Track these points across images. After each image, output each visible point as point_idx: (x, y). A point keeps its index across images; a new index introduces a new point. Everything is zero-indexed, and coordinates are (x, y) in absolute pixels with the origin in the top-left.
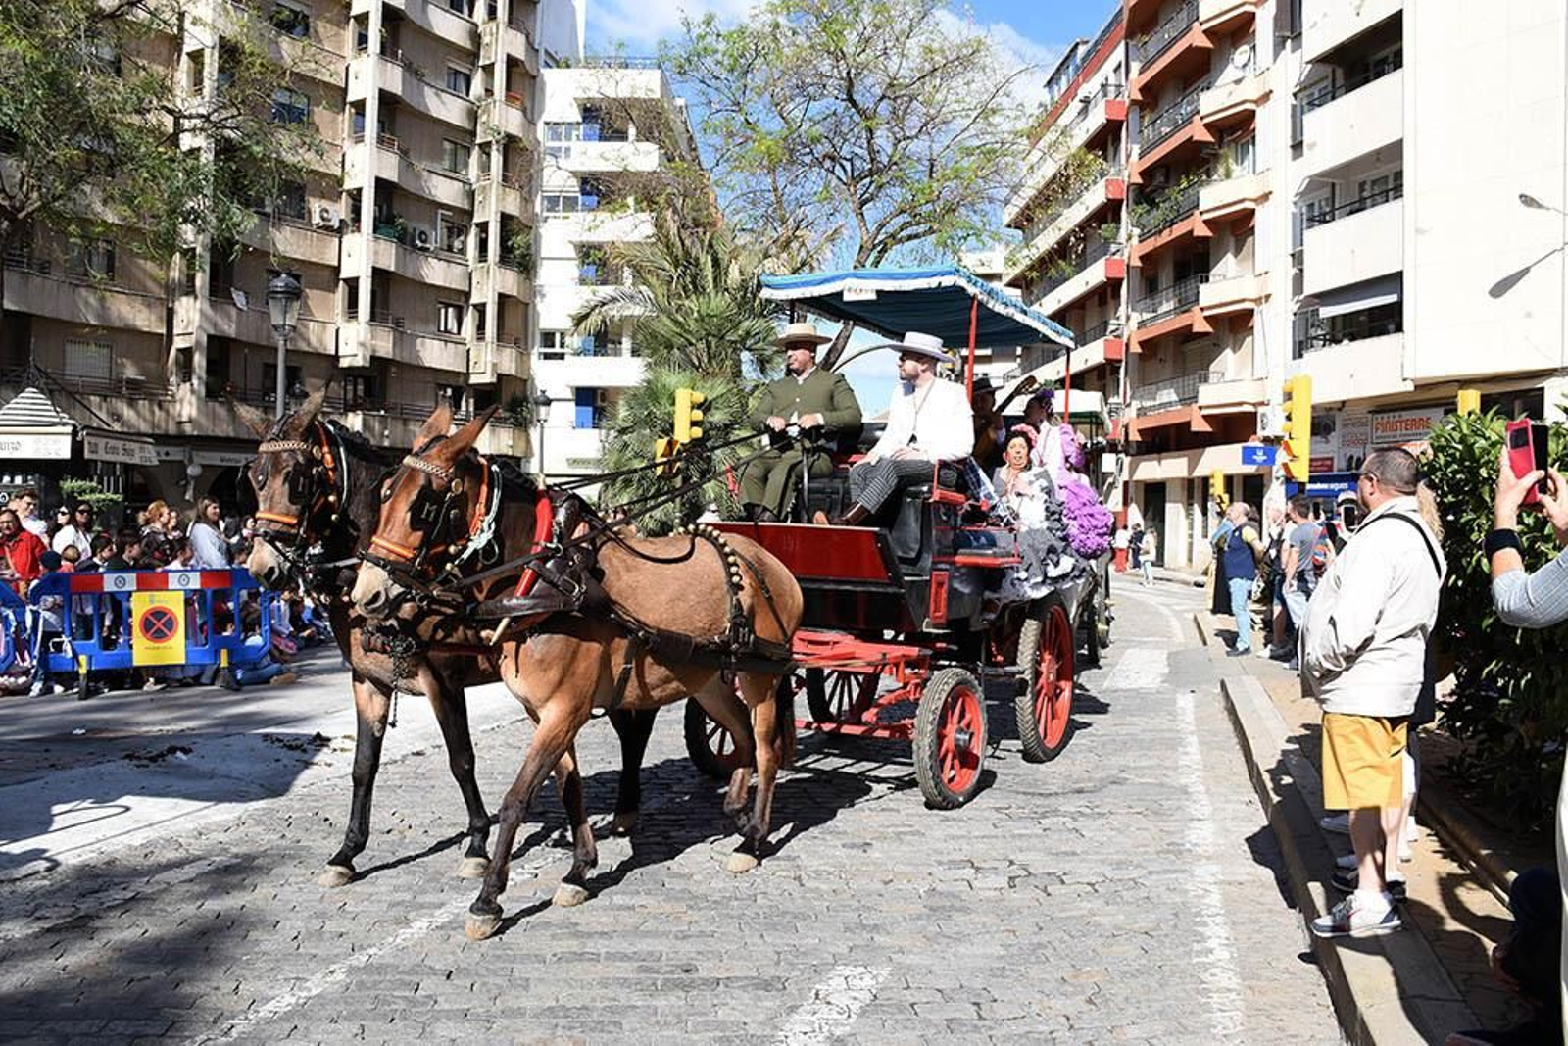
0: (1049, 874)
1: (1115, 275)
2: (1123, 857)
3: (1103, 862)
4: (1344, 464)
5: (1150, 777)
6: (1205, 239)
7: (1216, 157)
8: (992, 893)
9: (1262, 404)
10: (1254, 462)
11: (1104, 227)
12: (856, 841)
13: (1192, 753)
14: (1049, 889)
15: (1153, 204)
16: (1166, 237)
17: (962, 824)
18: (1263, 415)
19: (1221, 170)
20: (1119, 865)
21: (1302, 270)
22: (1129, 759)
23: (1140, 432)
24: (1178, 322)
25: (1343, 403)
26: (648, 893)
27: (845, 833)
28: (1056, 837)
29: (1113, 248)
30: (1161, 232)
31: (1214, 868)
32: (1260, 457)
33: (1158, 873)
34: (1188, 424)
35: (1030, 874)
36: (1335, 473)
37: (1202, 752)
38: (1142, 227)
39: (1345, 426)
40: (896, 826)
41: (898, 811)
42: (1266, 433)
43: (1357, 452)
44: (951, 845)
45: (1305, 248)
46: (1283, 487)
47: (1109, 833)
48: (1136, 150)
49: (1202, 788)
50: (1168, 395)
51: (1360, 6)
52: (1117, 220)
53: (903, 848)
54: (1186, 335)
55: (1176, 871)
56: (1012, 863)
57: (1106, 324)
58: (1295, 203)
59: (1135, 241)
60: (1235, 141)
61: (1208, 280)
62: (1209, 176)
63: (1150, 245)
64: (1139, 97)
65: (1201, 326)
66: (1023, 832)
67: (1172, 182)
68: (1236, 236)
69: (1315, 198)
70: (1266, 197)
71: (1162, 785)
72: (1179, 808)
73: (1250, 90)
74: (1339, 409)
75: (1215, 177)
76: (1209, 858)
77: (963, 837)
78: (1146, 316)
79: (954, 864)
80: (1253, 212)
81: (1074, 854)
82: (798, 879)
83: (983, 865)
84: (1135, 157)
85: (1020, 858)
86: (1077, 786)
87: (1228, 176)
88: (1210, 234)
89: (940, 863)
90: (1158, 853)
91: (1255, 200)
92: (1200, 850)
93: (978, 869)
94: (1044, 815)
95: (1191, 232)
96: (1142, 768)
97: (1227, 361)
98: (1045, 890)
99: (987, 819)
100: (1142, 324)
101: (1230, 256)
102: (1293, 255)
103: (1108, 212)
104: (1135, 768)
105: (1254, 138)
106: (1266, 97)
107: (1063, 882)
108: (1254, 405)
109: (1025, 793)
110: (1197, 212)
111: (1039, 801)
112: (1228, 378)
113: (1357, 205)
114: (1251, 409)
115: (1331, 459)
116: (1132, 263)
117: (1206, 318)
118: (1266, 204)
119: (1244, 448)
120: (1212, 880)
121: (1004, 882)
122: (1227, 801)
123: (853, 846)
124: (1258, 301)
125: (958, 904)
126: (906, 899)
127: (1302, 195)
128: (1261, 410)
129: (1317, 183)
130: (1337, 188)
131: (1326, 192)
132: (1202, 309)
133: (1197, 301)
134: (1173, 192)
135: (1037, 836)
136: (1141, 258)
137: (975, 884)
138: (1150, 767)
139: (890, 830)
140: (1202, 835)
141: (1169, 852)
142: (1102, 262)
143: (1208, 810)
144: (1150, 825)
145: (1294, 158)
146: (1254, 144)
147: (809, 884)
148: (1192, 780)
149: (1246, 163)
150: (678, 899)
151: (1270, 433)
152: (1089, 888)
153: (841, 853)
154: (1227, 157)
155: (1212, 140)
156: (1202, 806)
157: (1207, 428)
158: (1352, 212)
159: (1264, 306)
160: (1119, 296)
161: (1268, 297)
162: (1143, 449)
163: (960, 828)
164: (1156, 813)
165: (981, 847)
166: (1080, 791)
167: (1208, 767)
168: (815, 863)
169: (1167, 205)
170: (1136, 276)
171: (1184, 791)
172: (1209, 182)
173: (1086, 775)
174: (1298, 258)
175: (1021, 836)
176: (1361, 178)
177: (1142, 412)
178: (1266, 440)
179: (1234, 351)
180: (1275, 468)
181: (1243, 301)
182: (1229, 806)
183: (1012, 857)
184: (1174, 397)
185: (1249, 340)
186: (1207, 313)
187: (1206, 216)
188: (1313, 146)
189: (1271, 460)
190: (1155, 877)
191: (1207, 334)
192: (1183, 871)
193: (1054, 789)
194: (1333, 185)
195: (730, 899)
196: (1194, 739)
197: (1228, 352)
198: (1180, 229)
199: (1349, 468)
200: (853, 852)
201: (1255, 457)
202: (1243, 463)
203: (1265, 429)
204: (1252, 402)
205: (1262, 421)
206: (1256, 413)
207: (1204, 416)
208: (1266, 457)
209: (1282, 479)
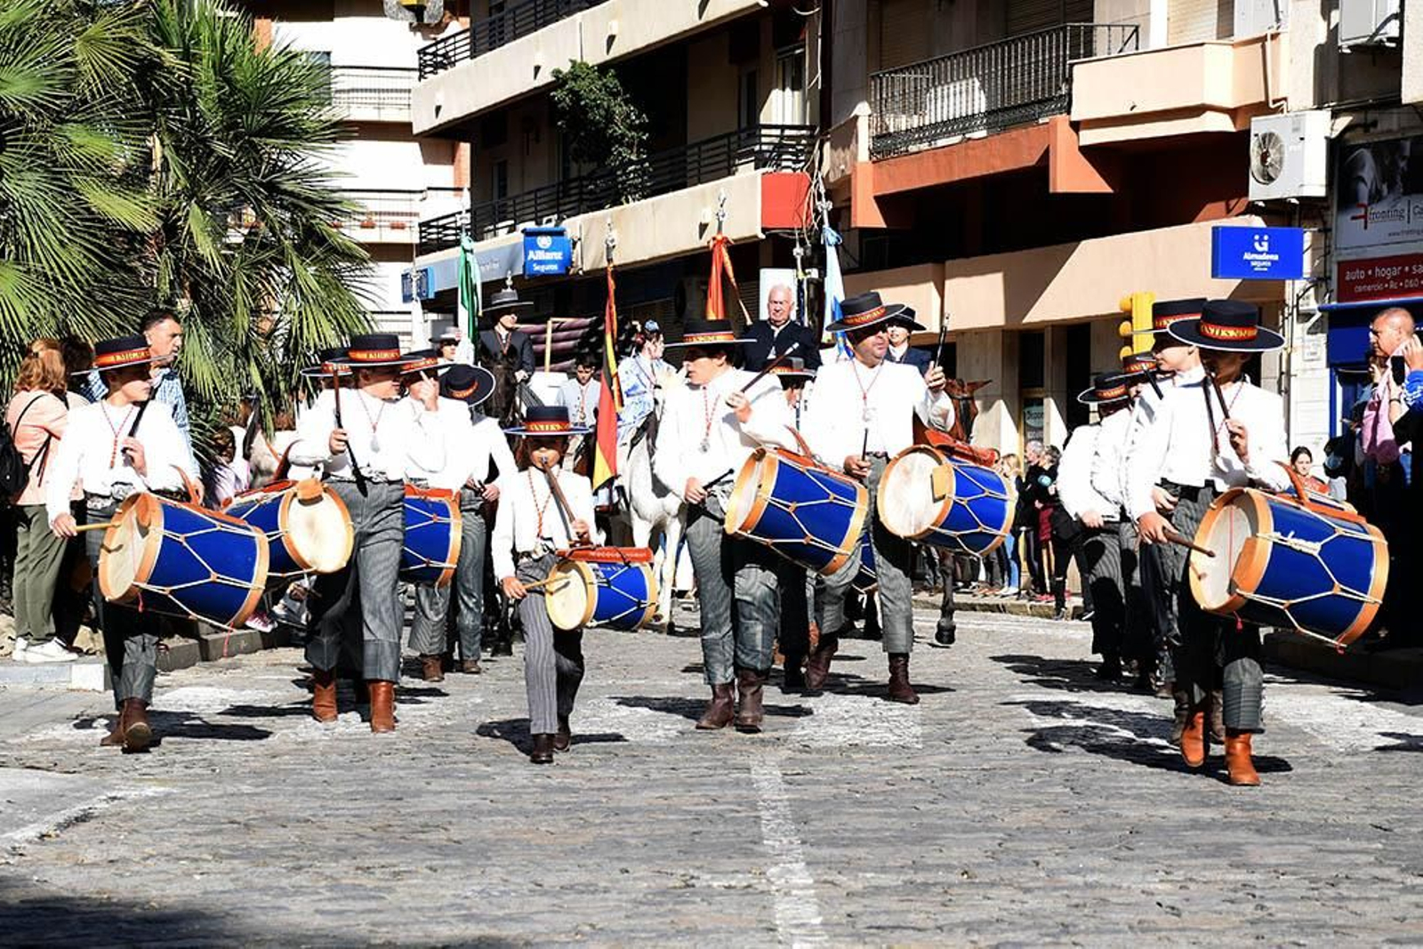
9: (1262, 108)
10: (1242, 269)
18: (1268, 139)
23: (884, 202)
32: (1261, 257)
34: (1039, 173)
42: (1275, 191)
46: (1322, 338)
50: (963, 95)
108: (1233, 113)
112: (1157, 35)
114: (1223, 124)
119: (1215, 229)
128: (1259, 126)
151: (1286, 188)
157: (1091, 182)
177: (886, 144)
178: (1277, 211)
184: (982, 102)
201: (1247, 256)
202: (1214, 275)
203: (1271, 179)
204: (1231, 104)
205: (1264, 157)
206: (1243, 137)
207: (1086, 151)
208: (1276, 257)
209: (1318, 315)
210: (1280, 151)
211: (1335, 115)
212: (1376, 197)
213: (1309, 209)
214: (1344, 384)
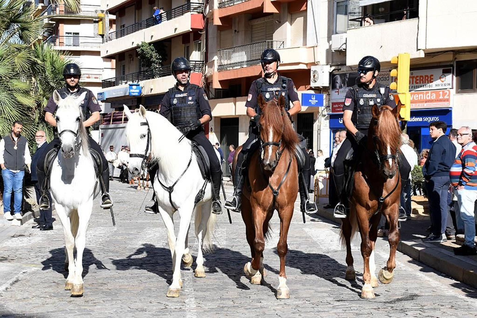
9: (314, 64)
10: (309, 104)
18: (315, 71)
23: (221, 82)
24: (251, 5)
32: (313, 101)
42: (317, 85)
46: (328, 121)
50: (241, 56)
57: (190, 3)
65: (269, 8)
97: (286, 33)
100: (222, 5)
108: (307, 64)
112: (288, 44)
114: (304, 67)
117: (272, 2)
119: (302, 94)
128: (313, 68)
151: (319, 84)
162: (222, 95)
177: (221, 67)
178: (317, 89)
180: (321, 108)
184: (245, 58)
189: (319, 103)
191: (273, 14)
197: (287, 27)
201: (310, 101)
203: (316, 82)
204: (306, 62)
205: (314, 76)
206: (309, 71)
208: (317, 101)
209: (327, 115)
210: (318, 75)
211: (331, 66)
212: (341, 87)
213: (325, 89)
214: (333, 133)
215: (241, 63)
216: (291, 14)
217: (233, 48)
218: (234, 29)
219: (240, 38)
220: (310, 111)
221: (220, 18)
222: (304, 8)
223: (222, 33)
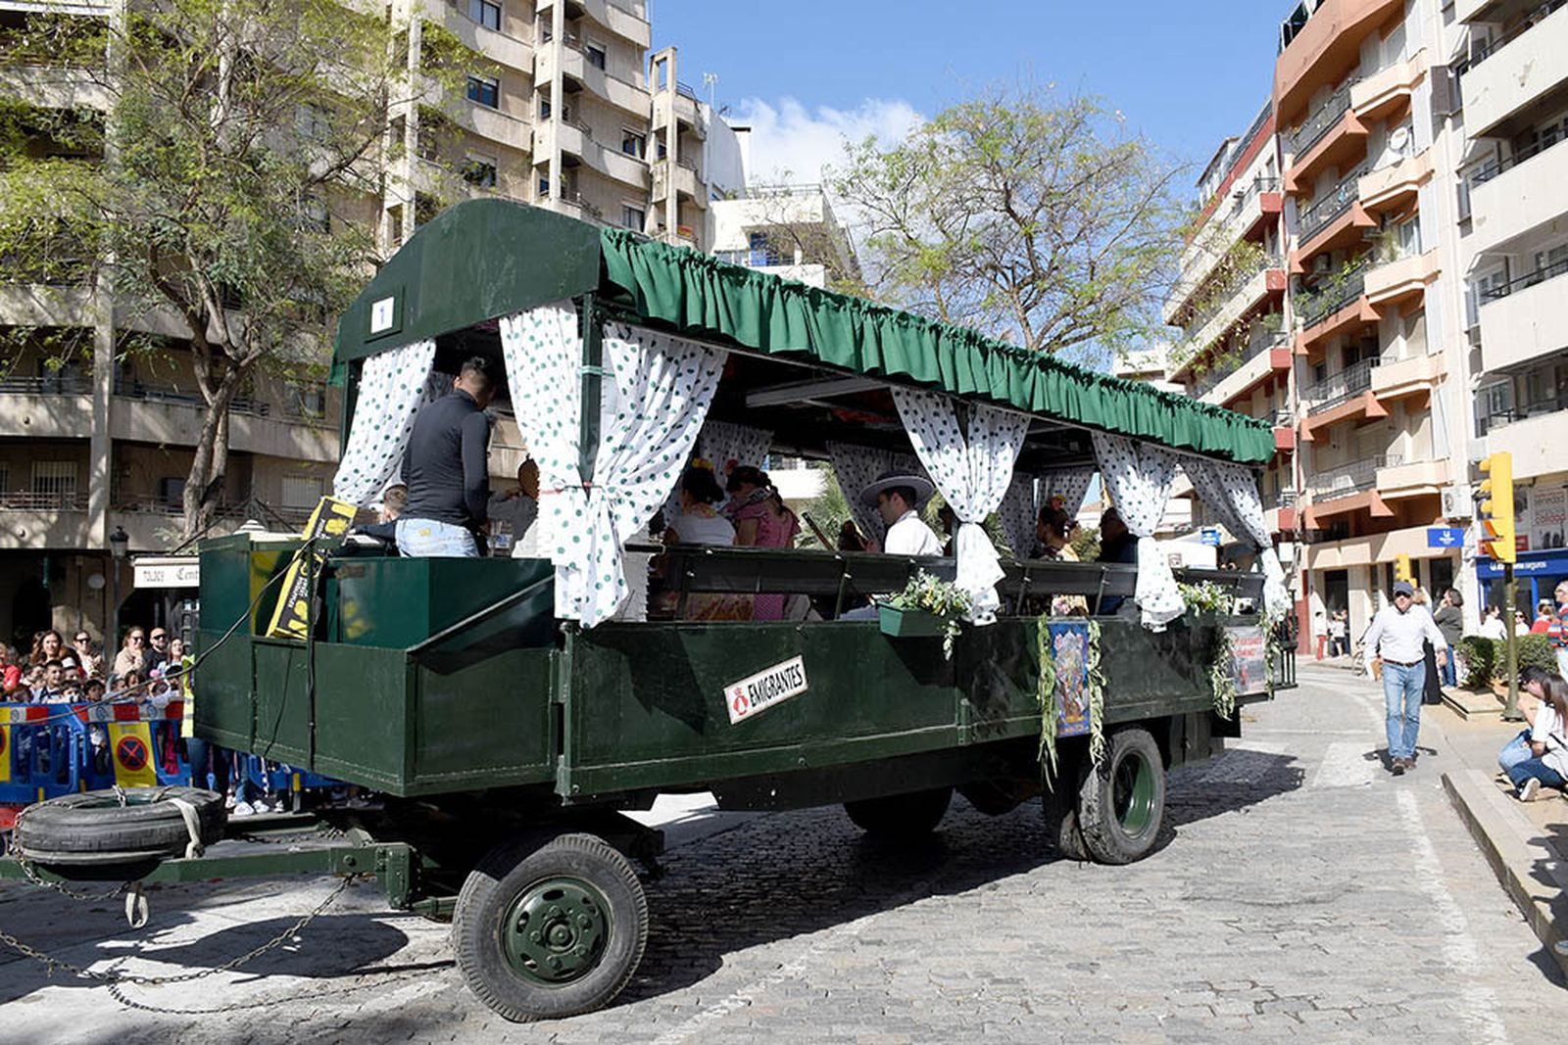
0: (1298, 998)
1: (1282, 365)
2: (1376, 977)
3: (1357, 984)
4: (1540, 542)
5: (1386, 884)
6: (1375, 322)
7: (1379, 240)
8: (1238, 1020)
9: (1446, 484)
10: (1441, 544)
11: (1266, 317)
12: (1081, 961)
13: (1427, 856)
14: (1302, 1015)
15: (1316, 291)
16: (1332, 323)
17: (1191, 940)
18: (1447, 495)
19: (1385, 253)
20: (1376, 987)
21: (1479, 347)
22: (1358, 863)
23: (1318, 519)
24: (1351, 407)
25: (1534, 479)
26: (868, 1022)
27: (1067, 952)
28: (1296, 954)
29: (1278, 338)
30: (1326, 319)
31: (1487, 992)
32: (1447, 539)
33: (1422, 996)
34: (1368, 509)
35: (1277, 998)
36: (1531, 551)
37: (1438, 854)
38: (1306, 315)
39: (1538, 503)
40: (1121, 943)
41: (1120, 926)
42: (1452, 515)
43: (1554, 529)
44: (1184, 964)
45: (1481, 322)
46: (1474, 569)
47: (1356, 950)
48: (1295, 240)
49: (1446, 896)
50: (1345, 481)
51: (1524, 77)
52: (1279, 309)
53: (1132, 968)
54: (1360, 420)
55: (1442, 995)
56: (1254, 985)
57: (1274, 413)
58: (1466, 280)
59: (1300, 330)
60: (1398, 223)
61: (1378, 364)
62: (1372, 260)
63: (1316, 333)
64: (1295, 188)
65: (1375, 410)
66: (1260, 949)
67: (1334, 267)
68: (1405, 319)
69: (1487, 273)
70: (1434, 276)
71: (1403, 893)
72: (1428, 920)
73: (1411, 171)
74: (1531, 486)
75: (1380, 260)
76: (1477, 979)
77: (1194, 955)
78: (1316, 403)
79: (1190, 987)
80: (1422, 292)
81: (1322, 974)
82: (1025, 1004)
83: (1222, 987)
84: (1294, 247)
85: (1262, 979)
86: (1307, 895)
87: (1393, 258)
88: (1377, 317)
89: (1176, 986)
90: (1416, 972)
91: (1423, 281)
92: (1464, 970)
93: (1218, 992)
94: (1278, 929)
95: (1359, 316)
96: (1377, 873)
97: (1405, 443)
98: (1297, 1017)
99: (1218, 934)
100: (1312, 412)
101: (1400, 338)
102: (1467, 332)
103: (1271, 303)
104: (1368, 873)
105: (1417, 218)
106: (1428, 177)
107: (1316, 1008)
108: (1437, 486)
109: (1253, 904)
110: (1363, 297)
111: (1272, 913)
112: (1409, 458)
113: (1535, 277)
114: (1434, 490)
115: (1526, 537)
116: (1299, 352)
117: (1379, 401)
118: (1435, 283)
119: (1429, 531)
120: (1488, 1006)
121: (1250, 1008)
122: (1482, 911)
123: (1078, 967)
124: (1433, 381)
125: (1201, 1032)
126: (1145, 1029)
127: (1473, 271)
128: (1444, 491)
129: (1488, 257)
130: (1511, 262)
131: (1499, 267)
132: (1375, 393)
133: (1368, 384)
134: (1335, 279)
135: (1276, 953)
136: (1306, 346)
137: (1218, 1009)
138: (1384, 873)
139: (1115, 948)
140: (1462, 951)
141: (1429, 972)
142: (1267, 352)
143: (1462, 922)
144: (1400, 940)
145: (1463, 236)
146: (1418, 225)
147: (1039, 1011)
148: (1434, 886)
149: (1410, 245)
150: (900, 1030)
151: (1455, 514)
152: (1347, 1015)
153: (1067, 974)
154: (1391, 240)
155: (1373, 224)
156: (1453, 917)
157: (1386, 512)
158: (1529, 285)
159: (1441, 385)
160: (1287, 385)
161: (1444, 376)
162: (1321, 538)
163: (1191, 945)
164: (1403, 926)
165: (1217, 965)
166: (1313, 901)
167: (1450, 872)
168: (1041, 987)
169: (1332, 291)
170: (1303, 365)
171: (1428, 899)
172: (1373, 267)
173: (1316, 884)
174: (1474, 334)
175: (1258, 954)
176: (1538, 249)
177: (1317, 500)
178: (1452, 521)
179: (1412, 435)
180: (1464, 550)
181: (1417, 382)
182: (1487, 917)
183: (1253, 978)
184: (1351, 484)
185: (1427, 420)
186: (1380, 397)
187: (1373, 300)
188: (1481, 221)
189: (1459, 542)
190: (1418, 1002)
191: (1381, 418)
192: (1451, 995)
193: (1283, 899)
194: (1507, 259)
195: (955, 1028)
196: (1425, 840)
197: (1405, 434)
198: (1345, 315)
199: (1546, 546)
200: (1081, 974)
201: (1442, 539)
202: (1429, 545)
203: (1450, 510)
204: (1435, 483)
205: (1447, 502)
206: (1440, 494)
207: (1384, 501)
208: (1454, 539)
209: (1472, 561)
210: (1453, 500)
211: (1473, 486)
213: (1465, 521)
214: (1484, 585)
215: (1347, 490)
216: (1411, 416)
217: (1334, 470)
218: (1333, 443)
219: (1342, 455)
220: (1448, 555)
221: (1312, 431)
222: (1427, 406)
223: (1319, 451)
